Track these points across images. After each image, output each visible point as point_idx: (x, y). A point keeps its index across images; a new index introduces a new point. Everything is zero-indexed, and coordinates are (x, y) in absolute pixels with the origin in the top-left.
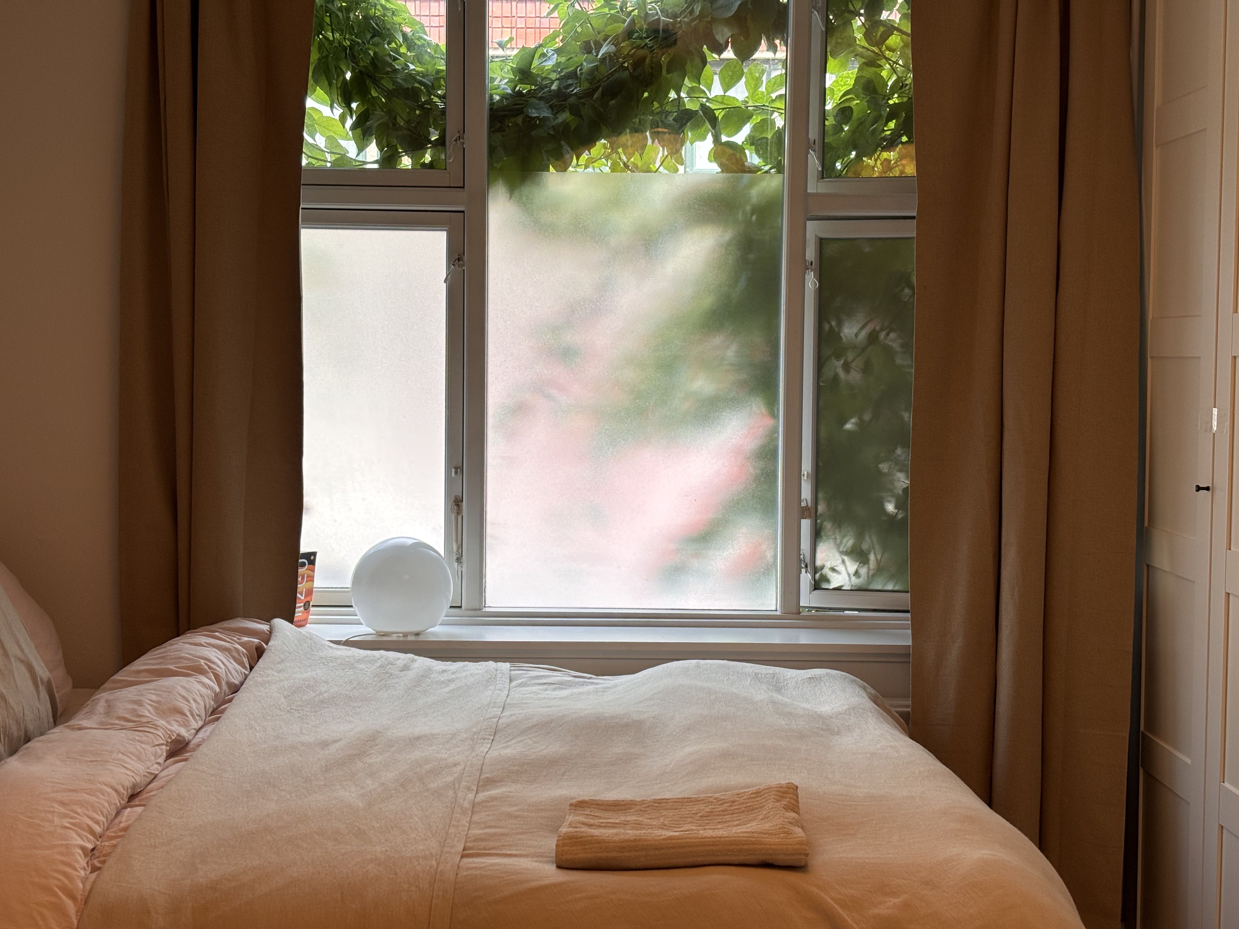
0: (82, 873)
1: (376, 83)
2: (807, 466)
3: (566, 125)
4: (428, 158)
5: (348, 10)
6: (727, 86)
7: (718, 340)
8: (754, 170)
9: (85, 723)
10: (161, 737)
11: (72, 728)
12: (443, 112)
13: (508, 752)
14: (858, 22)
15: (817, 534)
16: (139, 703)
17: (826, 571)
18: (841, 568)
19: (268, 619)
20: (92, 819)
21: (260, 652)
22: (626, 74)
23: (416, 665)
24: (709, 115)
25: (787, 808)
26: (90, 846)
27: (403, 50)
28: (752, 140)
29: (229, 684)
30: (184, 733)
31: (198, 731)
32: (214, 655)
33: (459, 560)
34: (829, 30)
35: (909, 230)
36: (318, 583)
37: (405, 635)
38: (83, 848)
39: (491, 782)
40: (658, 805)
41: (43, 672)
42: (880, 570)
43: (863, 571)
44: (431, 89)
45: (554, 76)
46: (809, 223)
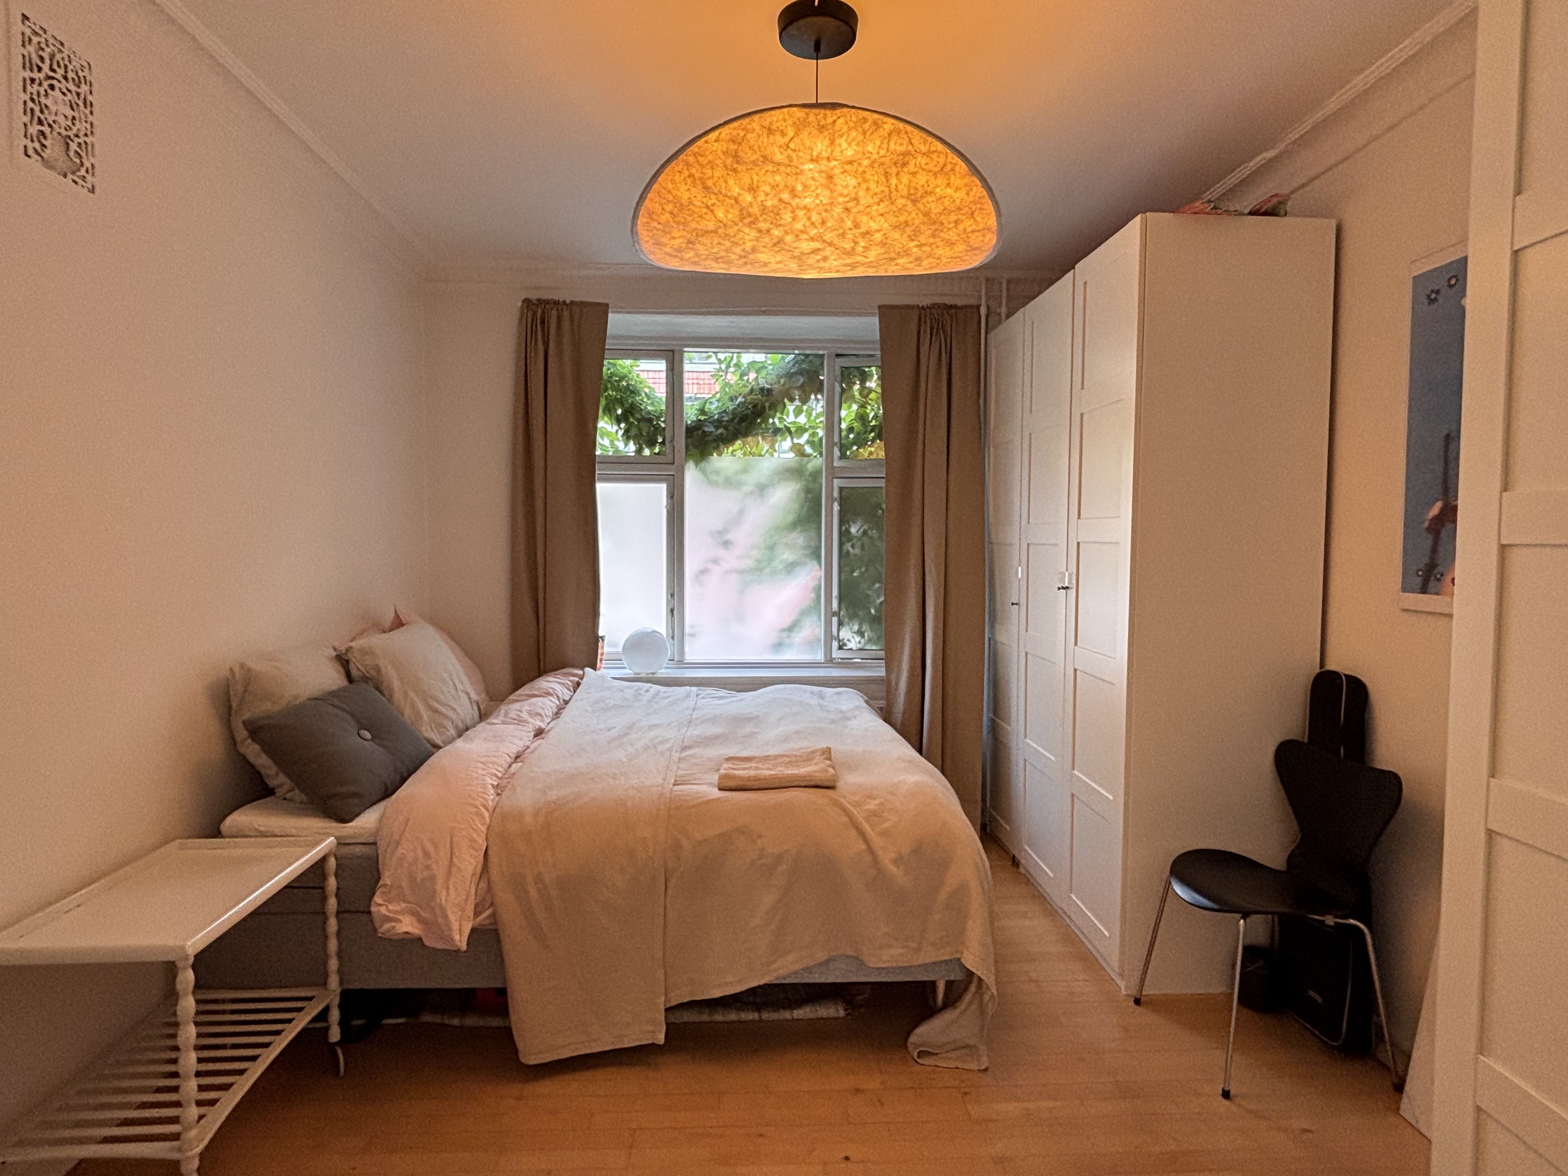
0: (492, 797)
1: (633, 415)
2: (835, 592)
3: (721, 434)
4: (657, 450)
5: (619, 381)
6: (796, 417)
7: (794, 535)
8: (809, 456)
9: (495, 721)
10: (531, 728)
11: (489, 724)
12: (664, 428)
13: (696, 732)
14: (857, 387)
15: (840, 624)
16: (521, 711)
17: (845, 641)
18: (852, 640)
19: (582, 669)
20: (497, 770)
21: (578, 684)
22: (749, 412)
23: (651, 690)
24: (788, 430)
25: (826, 759)
26: (496, 784)
27: (645, 400)
28: (808, 442)
29: (564, 700)
30: (543, 726)
31: (549, 723)
32: (557, 687)
33: (673, 638)
34: (843, 391)
35: (882, 483)
36: (606, 649)
37: (648, 674)
38: (492, 785)
39: (689, 747)
40: (767, 758)
41: (474, 696)
42: (870, 640)
43: (862, 641)
44: (658, 418)
45: (715, 412)
46: (835, 480)
